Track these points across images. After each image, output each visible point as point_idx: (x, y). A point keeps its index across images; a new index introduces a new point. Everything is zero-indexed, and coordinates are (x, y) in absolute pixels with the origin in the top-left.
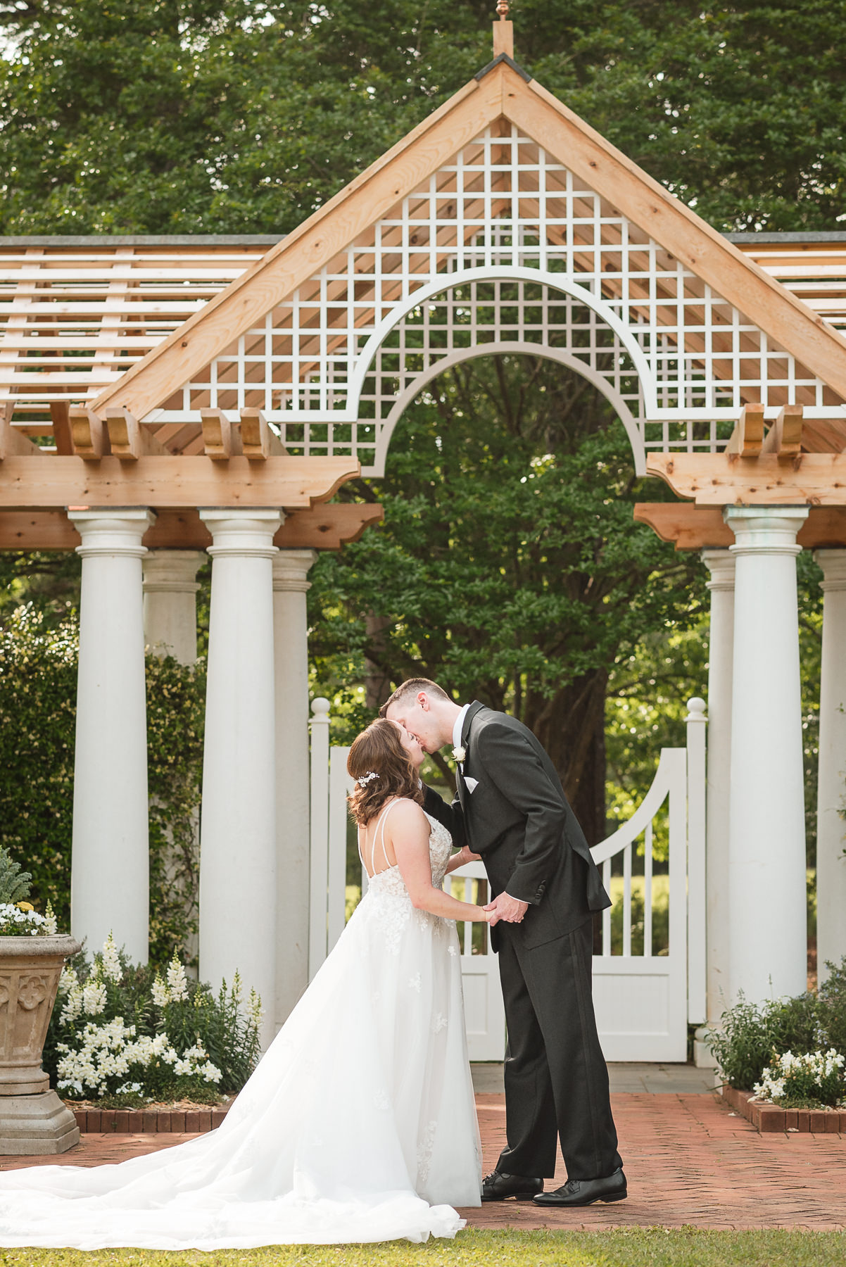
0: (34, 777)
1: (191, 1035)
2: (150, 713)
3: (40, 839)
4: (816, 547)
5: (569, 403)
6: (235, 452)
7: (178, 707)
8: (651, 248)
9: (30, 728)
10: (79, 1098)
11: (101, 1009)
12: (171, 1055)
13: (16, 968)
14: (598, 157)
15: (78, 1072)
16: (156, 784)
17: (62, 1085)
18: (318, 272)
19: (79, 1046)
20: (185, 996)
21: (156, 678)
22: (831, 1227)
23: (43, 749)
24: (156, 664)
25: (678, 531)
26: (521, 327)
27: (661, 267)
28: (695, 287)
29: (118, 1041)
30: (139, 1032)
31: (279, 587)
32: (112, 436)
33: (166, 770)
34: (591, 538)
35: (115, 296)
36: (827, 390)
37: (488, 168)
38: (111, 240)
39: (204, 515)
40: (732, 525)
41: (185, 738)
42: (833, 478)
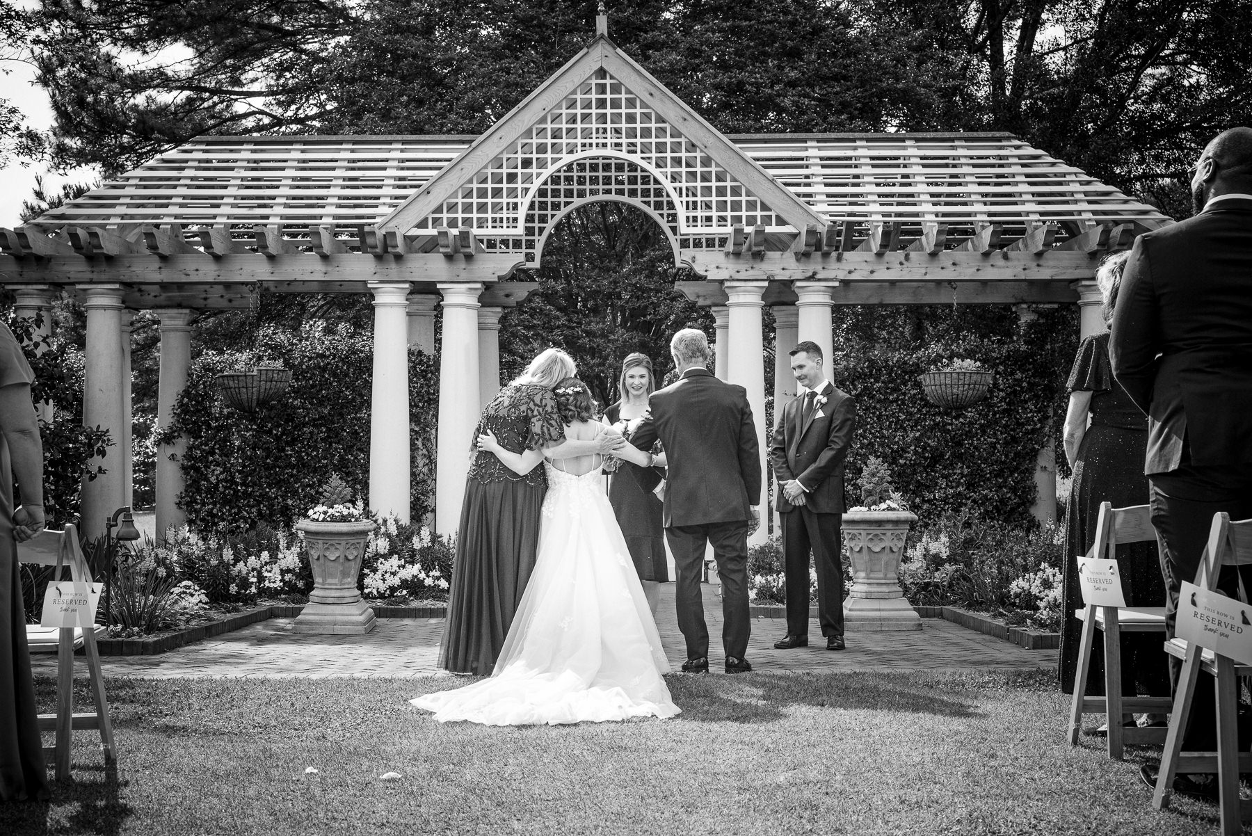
0: (349, 414)
1: (433, 564)
2: (410, 381)
3: (352, 447)
4: (771, 305)
5: (641, 234)
6: (456, 251)
7: (424, 377)
8: (683, 140)
9: (347, 388)
10: (376, 598)
11: (386, 551)
12: (422, 575)
13: (344, 539)
14: (653, 90)
15: (375, 584)
16: (414, 418)
17: (366, 591)
18: (501, 153)
19: (375, 570)
20: (430, 544)
21: (414, 362)
22: (783, 671)
23: (354, 400)
24: (413, 354)
25: (698, 297)
26: (613, 187)
27: (687, 150)
28: (706, 162)
29: (395, 568)
30: (406, 562)
31: (482, 327)
32: (388, 242)
33: (418, 410)
34: (652, 303)
35: (391, 167)
36: (778, 217)
37: (594, 96)
38: (389, 138)
39: (439, 286)
40: (727, 291)
41: (428, 393)
42: (781, 265)
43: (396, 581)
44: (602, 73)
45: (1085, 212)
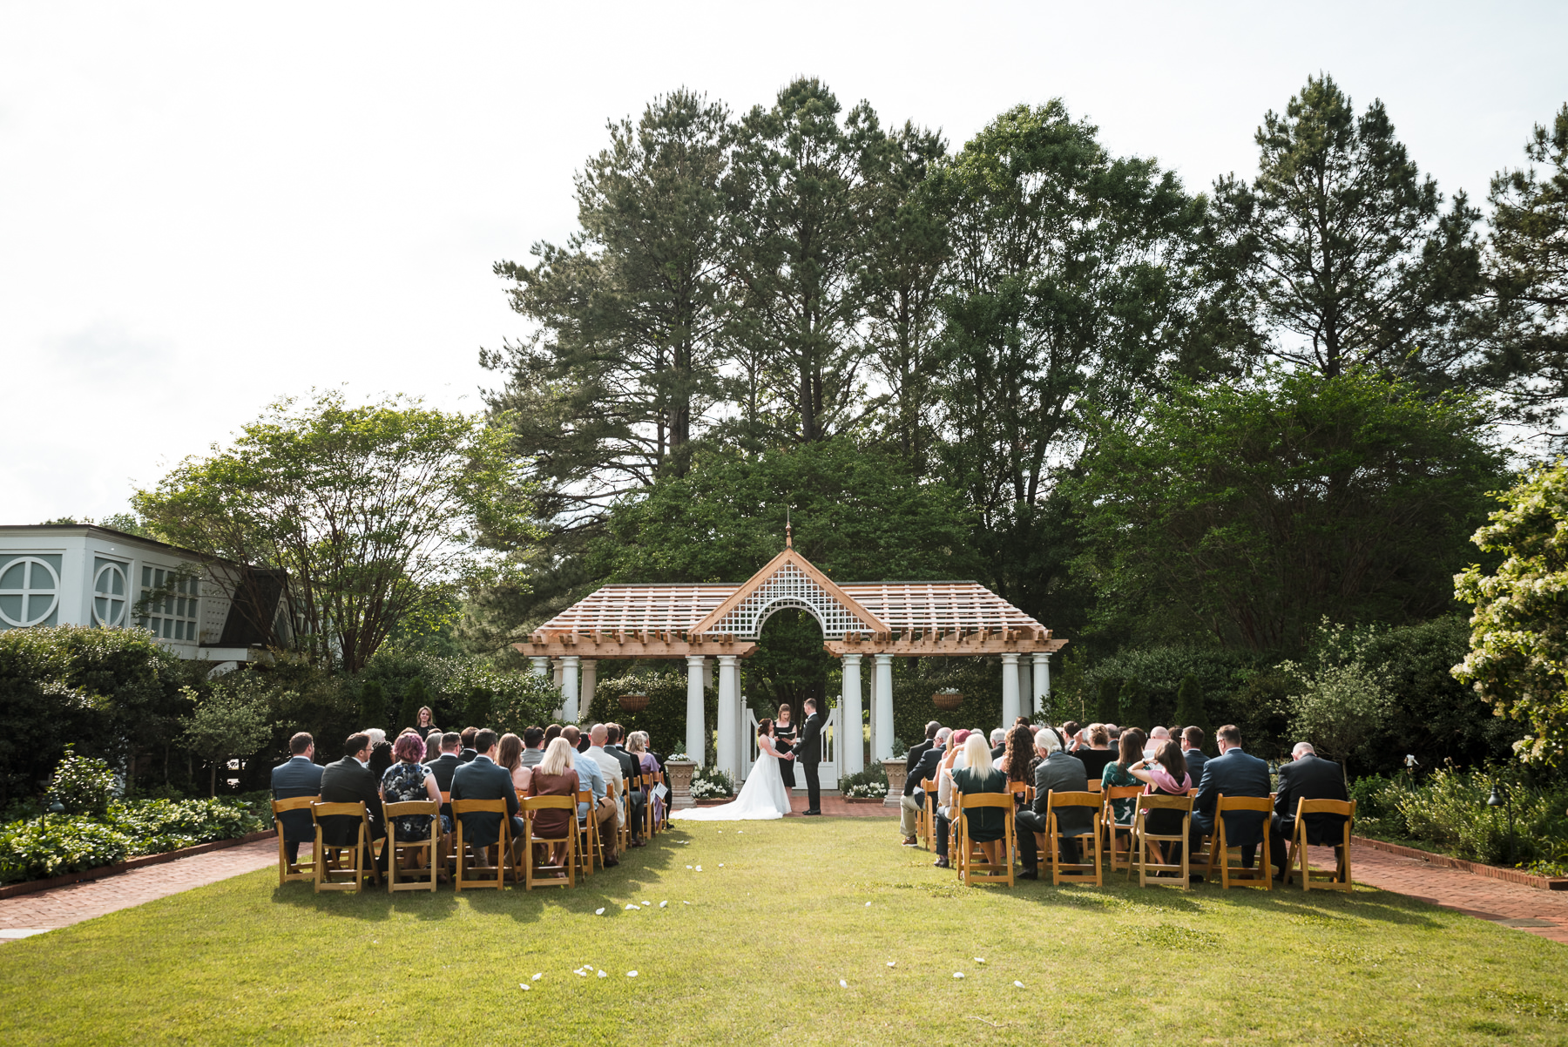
1: (719, 783)
4: (864, 665)
6: (725, 641)
8: (825, 591)
10: (695, 797)
11: (698, 777)
12: (715, 788)
14: (812, 570)
15: (694, 791)
17: (691, 794)
18: (745, 597)
19: (694, 786)
20: (716, 775)
27: (827, 596)
29: (703, 785)
30: (707, 782)
32: (695, 637)
35: (694, 600)
36: (867, 625)
37: (786, 572)
39: (718, 657)
40: (844, 659)
42: (869, 647)
43: (703, 790)
44: (789, 562)
45: (1004, 622)
